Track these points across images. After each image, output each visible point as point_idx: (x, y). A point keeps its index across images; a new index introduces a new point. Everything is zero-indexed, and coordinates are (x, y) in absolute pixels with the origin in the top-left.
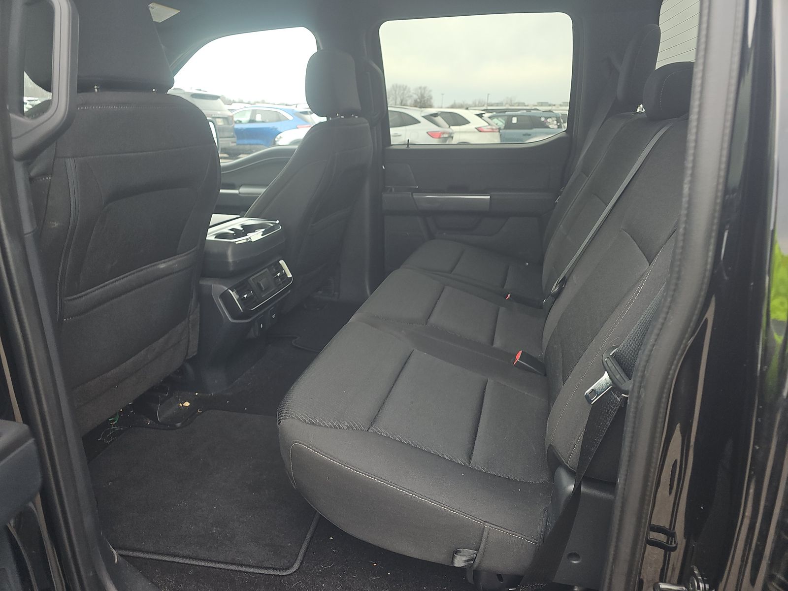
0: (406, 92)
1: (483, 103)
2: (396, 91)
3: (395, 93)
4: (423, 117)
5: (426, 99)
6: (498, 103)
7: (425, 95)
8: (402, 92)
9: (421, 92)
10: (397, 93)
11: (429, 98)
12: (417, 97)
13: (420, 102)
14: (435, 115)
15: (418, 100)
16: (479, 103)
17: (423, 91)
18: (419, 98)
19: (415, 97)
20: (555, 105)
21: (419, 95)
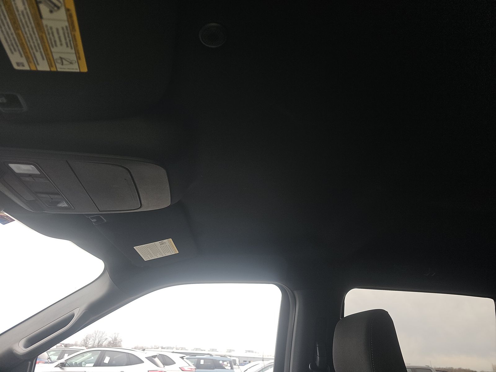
0: (103, 335)
1: (157, 347)
2: (96, 334)
3: (96, 336)
4: (146, 358)
5: (118, 341)
6: (168, 347)
7: (117, 339)
8: (101, 335)
9: (115, 336)
10: (97, 336)
11: (120, 340)
12: (111, 339)
13: (113, 344)
14: (155, 357)
15: (112, 342)
16: (155, 346)
17: (116, 336)
18: (112, 341)
19: (110, 339)
20: (205, 350)
21: (113, 338)
